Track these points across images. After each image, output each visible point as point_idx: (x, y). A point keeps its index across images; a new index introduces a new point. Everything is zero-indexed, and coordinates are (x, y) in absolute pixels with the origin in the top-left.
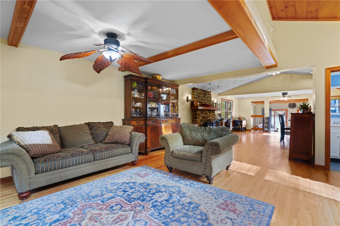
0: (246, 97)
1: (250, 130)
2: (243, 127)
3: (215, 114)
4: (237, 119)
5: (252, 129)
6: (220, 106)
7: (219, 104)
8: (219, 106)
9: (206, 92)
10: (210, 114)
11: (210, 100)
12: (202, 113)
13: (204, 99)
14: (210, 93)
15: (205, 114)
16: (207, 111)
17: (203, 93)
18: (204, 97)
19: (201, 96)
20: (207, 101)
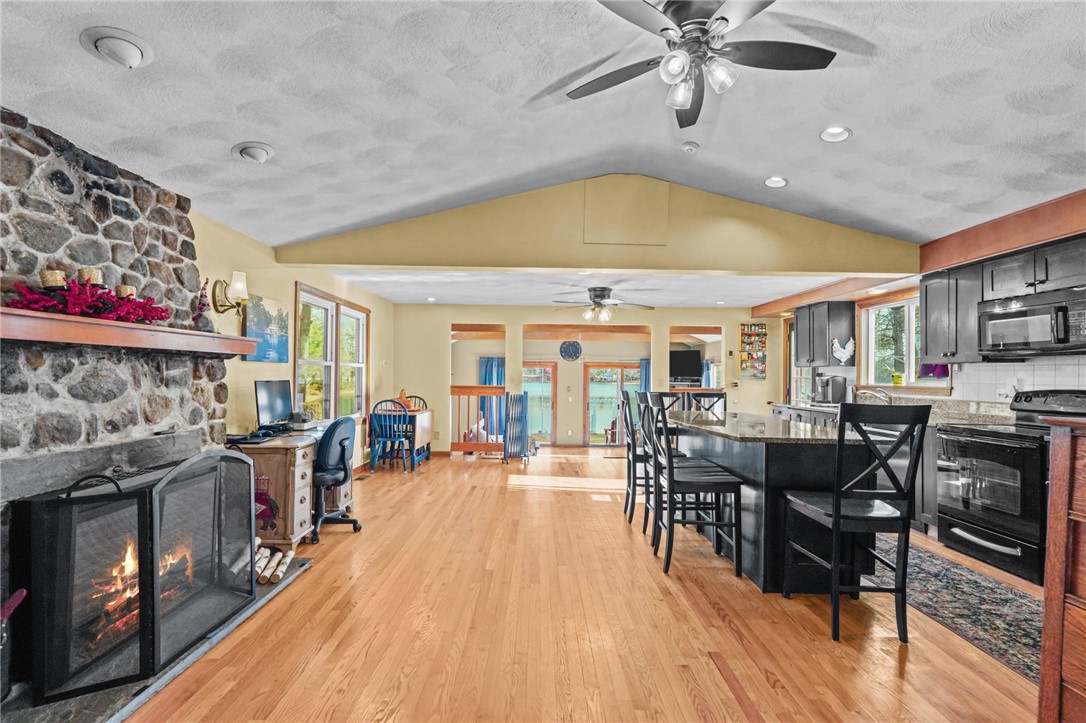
0: (431, 300)
1: (447, 455)
2: (418, 446)
3: (222, 387)
4: (390, 406)
5: (455, 446)
6: (284, 327)
7: (274, 313)
8: (274, 328)
9: (112, 181)
10: (157, 392)
11: (171, 266)
12: (13, 380)
13: (77, 236)
14: (180, 214)
15: (75, 396)
16: (107, 364)
17: (72, 175)
18: (73, 223)
19: (23, 201)
20: (132, 267)
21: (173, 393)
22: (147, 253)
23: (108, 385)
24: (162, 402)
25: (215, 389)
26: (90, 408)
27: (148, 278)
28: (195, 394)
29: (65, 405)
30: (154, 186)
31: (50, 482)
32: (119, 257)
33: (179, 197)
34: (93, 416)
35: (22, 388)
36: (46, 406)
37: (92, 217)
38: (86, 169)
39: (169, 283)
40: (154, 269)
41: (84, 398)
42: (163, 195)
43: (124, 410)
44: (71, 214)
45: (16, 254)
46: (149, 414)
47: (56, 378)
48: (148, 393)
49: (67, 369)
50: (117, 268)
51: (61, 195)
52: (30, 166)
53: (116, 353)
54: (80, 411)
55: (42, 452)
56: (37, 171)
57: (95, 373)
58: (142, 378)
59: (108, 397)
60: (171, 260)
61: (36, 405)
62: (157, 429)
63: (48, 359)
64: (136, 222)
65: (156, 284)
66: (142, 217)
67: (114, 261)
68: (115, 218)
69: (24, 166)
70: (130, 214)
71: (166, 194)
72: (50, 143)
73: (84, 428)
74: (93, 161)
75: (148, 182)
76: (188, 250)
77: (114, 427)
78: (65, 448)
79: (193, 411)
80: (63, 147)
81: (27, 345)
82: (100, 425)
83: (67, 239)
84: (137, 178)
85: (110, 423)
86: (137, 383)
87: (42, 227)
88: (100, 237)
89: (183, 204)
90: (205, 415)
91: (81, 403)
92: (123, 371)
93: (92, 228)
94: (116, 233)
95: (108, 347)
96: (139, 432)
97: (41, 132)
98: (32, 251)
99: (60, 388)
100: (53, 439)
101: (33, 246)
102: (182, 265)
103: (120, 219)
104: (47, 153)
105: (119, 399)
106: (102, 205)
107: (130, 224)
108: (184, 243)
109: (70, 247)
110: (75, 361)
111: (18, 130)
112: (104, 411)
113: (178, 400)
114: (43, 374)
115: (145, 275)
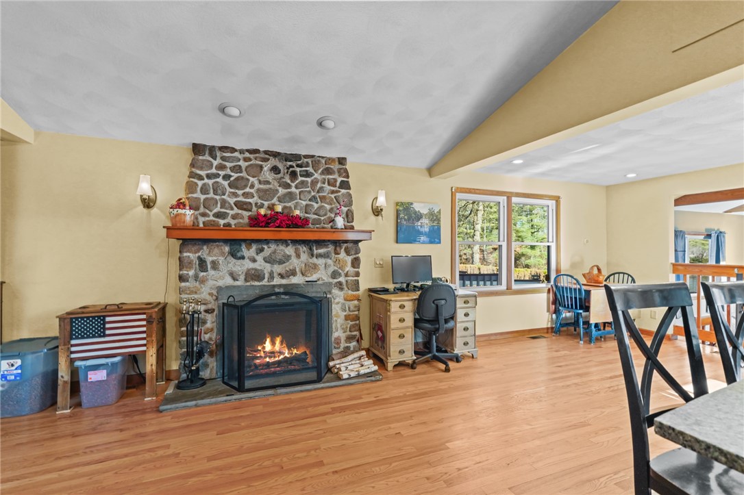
2: (595, 321)
3: (357, 259)
6: (436, 220)
7: (425, 211)
8: (425, 221)
9: (299, 162)
10: (311, 261)
11: (333, 196)
12: (239, 255)
13: (282, 191)
14: (341, 167)
15: (266, 262)
16: (282, 247)
17: (280, 166)
18: (279, 186)
19: (260, 182)
20: (310, 200)
21: (321, 261)
22: (318, 192)
23: (279, 257)
24: (313, 266)
25: (352, 261)
26: (272, 267)
27: (320, 204)
28: (335, 262)
29: (260, 264)
30: (323, 157)
31: (245, 296)
32: (302, 197)
33: (339, 158)
34: (272, 270)
35: (243, 258)
36: (252, 265)
37: (289, 181)
38: (286, 161)
39: (331, 204)
40: (323, 199)
41: (269, 262)
42: (329, 160)
43: (287, 269)
44: (279, 182)
45: (256, 204)
46: (304, 272)
47: (257, 254)
48: (306, 261)
49: (262, 250)
50: (302, 202)
51: (275, 175)
52: (261, 167)
53: (285, 242)
54: (267, 268)
55: (248, 284)
56: (265, 169)
57: (274, 252)
58: (302, 254)
59: (281, 262)
60: (333, 192)
61: (248, 264)
62: (307, 279)
63: (254, 247)
64: (313, 178)
65: (323, 206)
66: (316, 174)
67: (300, 199)
68: (301, 179)
69: (259, 168)
70: (308, 175)
71: (329, 159)
72: (270, 156)
73: (267, 276)
74: (289, 156)
75: (319, 157)
76: (345, 185)
77: (282, 276)
78: (257, 283)
79: (334, 271)
80: (276, 155)
81: (245, 241)
82: (275, 275)
83: (277, 194)
84: (313, 156)
85: (280, 274)
86: (298, 256)
87: (266, 191)
88: (293, 189)
89: (342, 161)
90: (343, 274)
91: (269, 265)
92: (290, 250)
93: (288, 186)
94: (300, 186)
95: (281, 240)
96: (297, 280)
97: (266, 152)
98: (262, 202)
99: (260, 258)
100: (252, 279)
101: (262, 200)
102: (339, 194)
103: (303, 179)
104: (268, 160)
105: (287, 264)
106: (293, 175)
107: (309, 180)
108: (342, 182)
109: (278, 197)
110: (266, 247)
111: (257, 155)
112: (278, 269)
113: (323, 266)
114: (252, 252)
115: (317, 203)
